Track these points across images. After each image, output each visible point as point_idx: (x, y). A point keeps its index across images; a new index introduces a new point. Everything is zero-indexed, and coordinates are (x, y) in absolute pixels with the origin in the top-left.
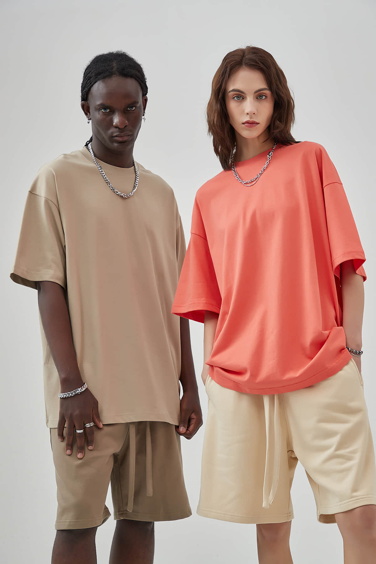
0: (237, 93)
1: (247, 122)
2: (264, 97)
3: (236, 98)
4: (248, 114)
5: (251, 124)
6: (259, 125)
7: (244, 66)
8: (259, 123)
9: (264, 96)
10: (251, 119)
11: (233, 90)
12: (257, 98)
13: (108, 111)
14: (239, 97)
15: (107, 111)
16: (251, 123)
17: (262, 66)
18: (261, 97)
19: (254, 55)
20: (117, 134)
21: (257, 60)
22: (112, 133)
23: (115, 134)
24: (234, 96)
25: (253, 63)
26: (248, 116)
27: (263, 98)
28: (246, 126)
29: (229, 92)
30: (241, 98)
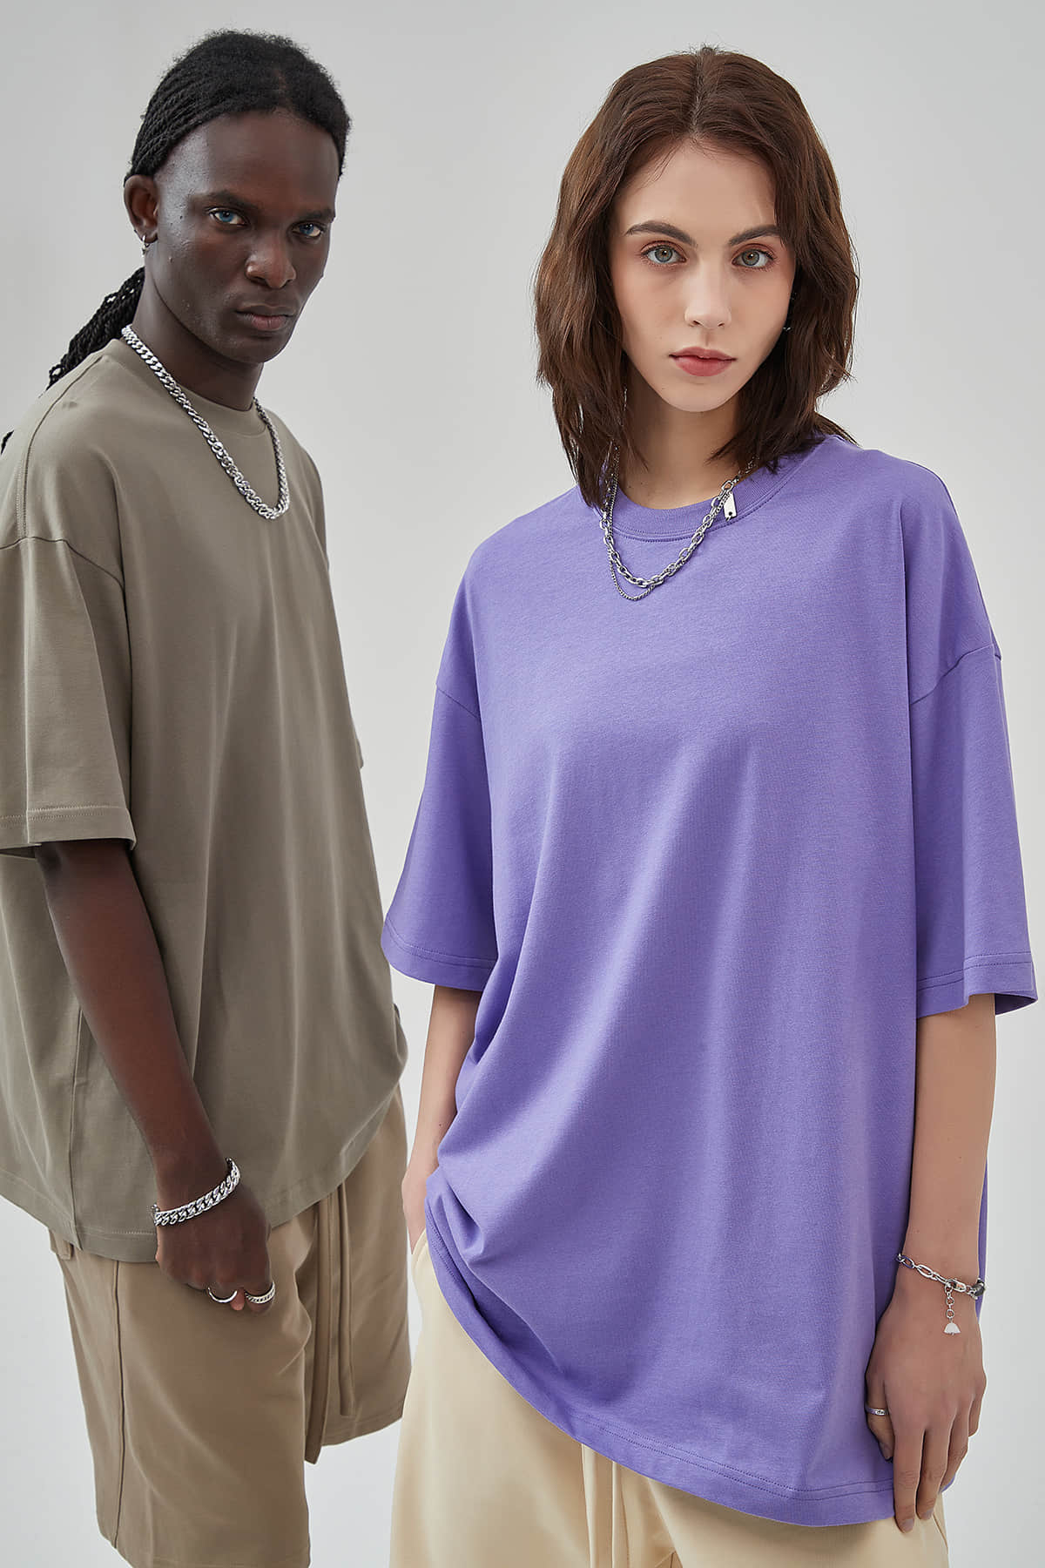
0: (663, 237)
1: (690, 355)
2: (762, 260)
3: (652, 256)
4: (696, 323)
5: (704, 362)
6: (733, 366)
7: (696, 135)
8: (734, 359)
9: (762, 257)
10: (707, 344)
11: (649, 227)
12: (735, 263)
13: (235, 221)
14: (664, 254)
15: (231, 223)
16: (704, 360)
17: (766, 139)
18: (750, 257)
19: (738, 93)
20: (254, 304)
21: (749, 114)
22: (240, 298)
23: (246, 305)
24: (647, 248)
25: (733, 127)
26: (697, 331)
27: (757, 265)
28: (683, 367)
29: (631, 231)
30: (674, 254)
